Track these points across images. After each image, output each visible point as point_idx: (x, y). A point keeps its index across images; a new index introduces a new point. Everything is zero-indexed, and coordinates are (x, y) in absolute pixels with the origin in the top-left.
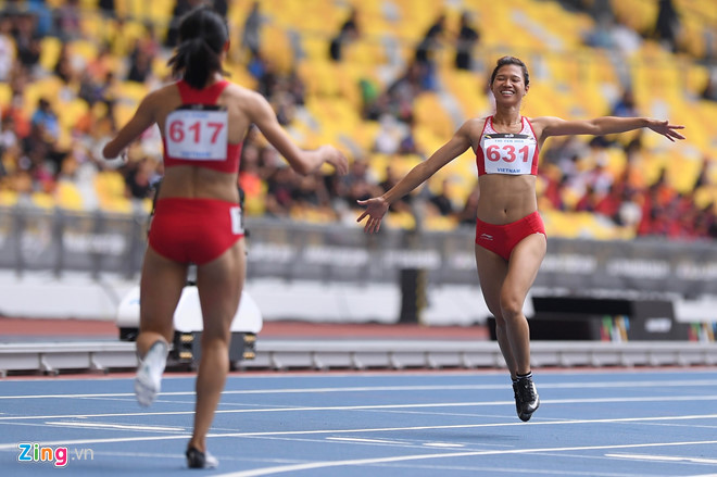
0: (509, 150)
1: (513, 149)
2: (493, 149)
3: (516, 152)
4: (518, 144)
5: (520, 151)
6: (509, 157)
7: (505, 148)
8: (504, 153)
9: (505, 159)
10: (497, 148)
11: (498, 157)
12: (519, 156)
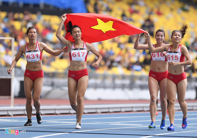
0: (33, 55)
1: (34, 55)
2: (28, 56)
3: (35, 56)
4: (35, 53)
5: (36, 55)
6: (33, 57)
7: (31, 55)
8: (31, 57)
9: (32, 58)
10: (29, 55)
11: (30, 58)
12: (36, 57)
